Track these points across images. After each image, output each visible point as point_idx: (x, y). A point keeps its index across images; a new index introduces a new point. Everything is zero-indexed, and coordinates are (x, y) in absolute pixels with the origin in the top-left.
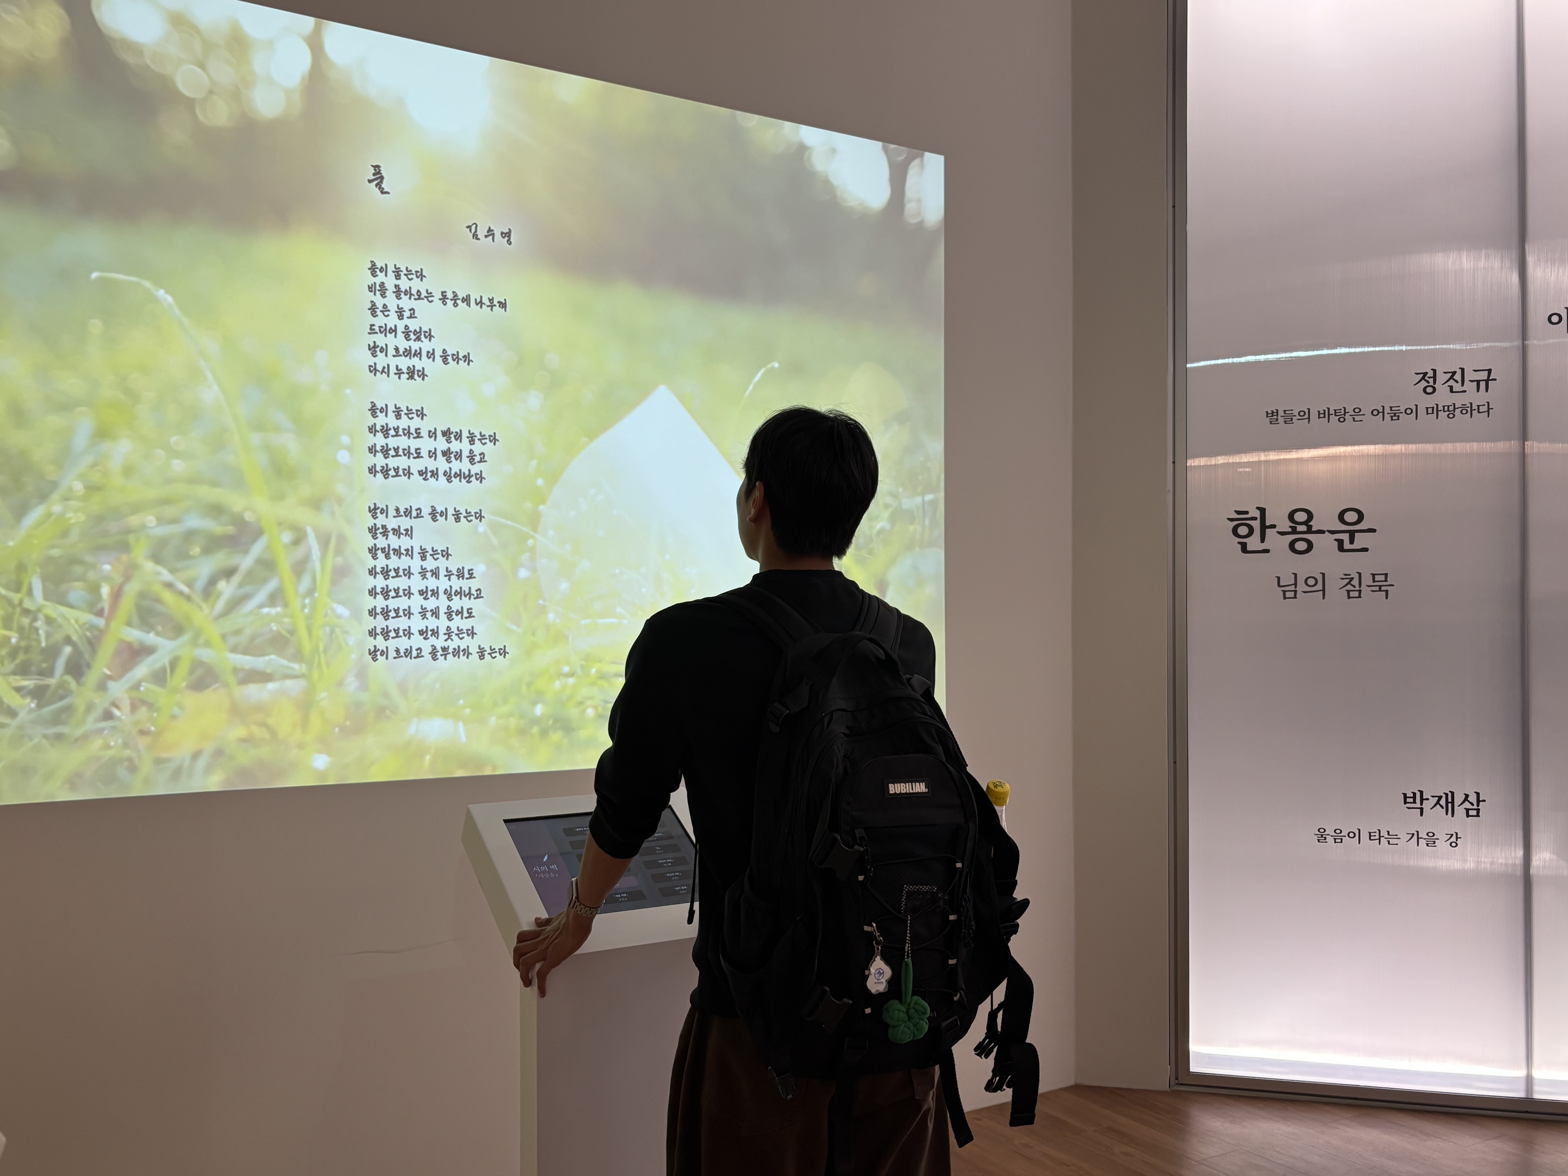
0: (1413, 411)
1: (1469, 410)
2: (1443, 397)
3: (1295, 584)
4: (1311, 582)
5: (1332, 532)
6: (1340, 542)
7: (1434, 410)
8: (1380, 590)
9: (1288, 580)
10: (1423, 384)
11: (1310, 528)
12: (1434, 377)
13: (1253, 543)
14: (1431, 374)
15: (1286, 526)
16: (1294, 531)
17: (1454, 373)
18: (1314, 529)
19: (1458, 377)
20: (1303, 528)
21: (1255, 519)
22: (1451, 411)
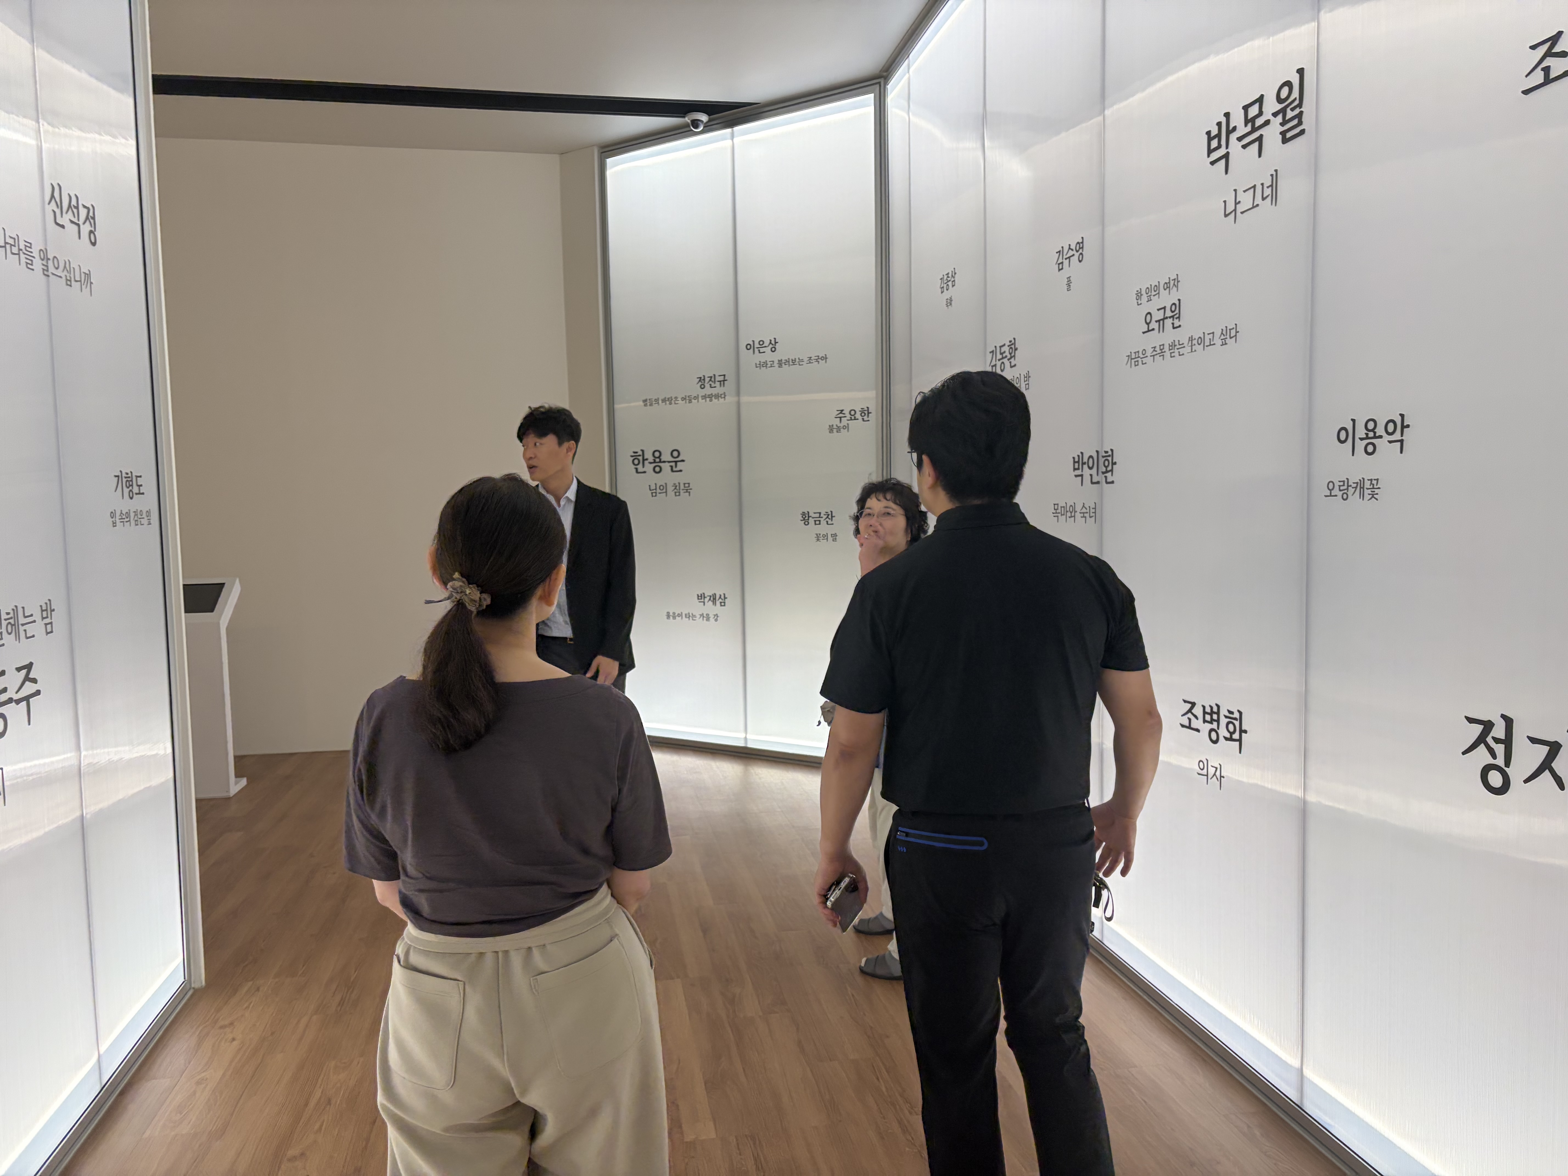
0: (696, 398)
2: (708, 391)
3: (656, 489)
4: (662, 488)
5: (669, 462)
6: (672, 467)
7: (704, 397)
8: (687, 492)
9: (653, 487)
10: (700, 383)
11: (660, 460)
13: (640, 467)
14: (702, 379)
15: (651, 459)
16: (655, 462)
17: (711, 377)
18: (662, 460)
19: (713, 379)
20: (657, 460)
21: (640, 456)
22: (710, 397)
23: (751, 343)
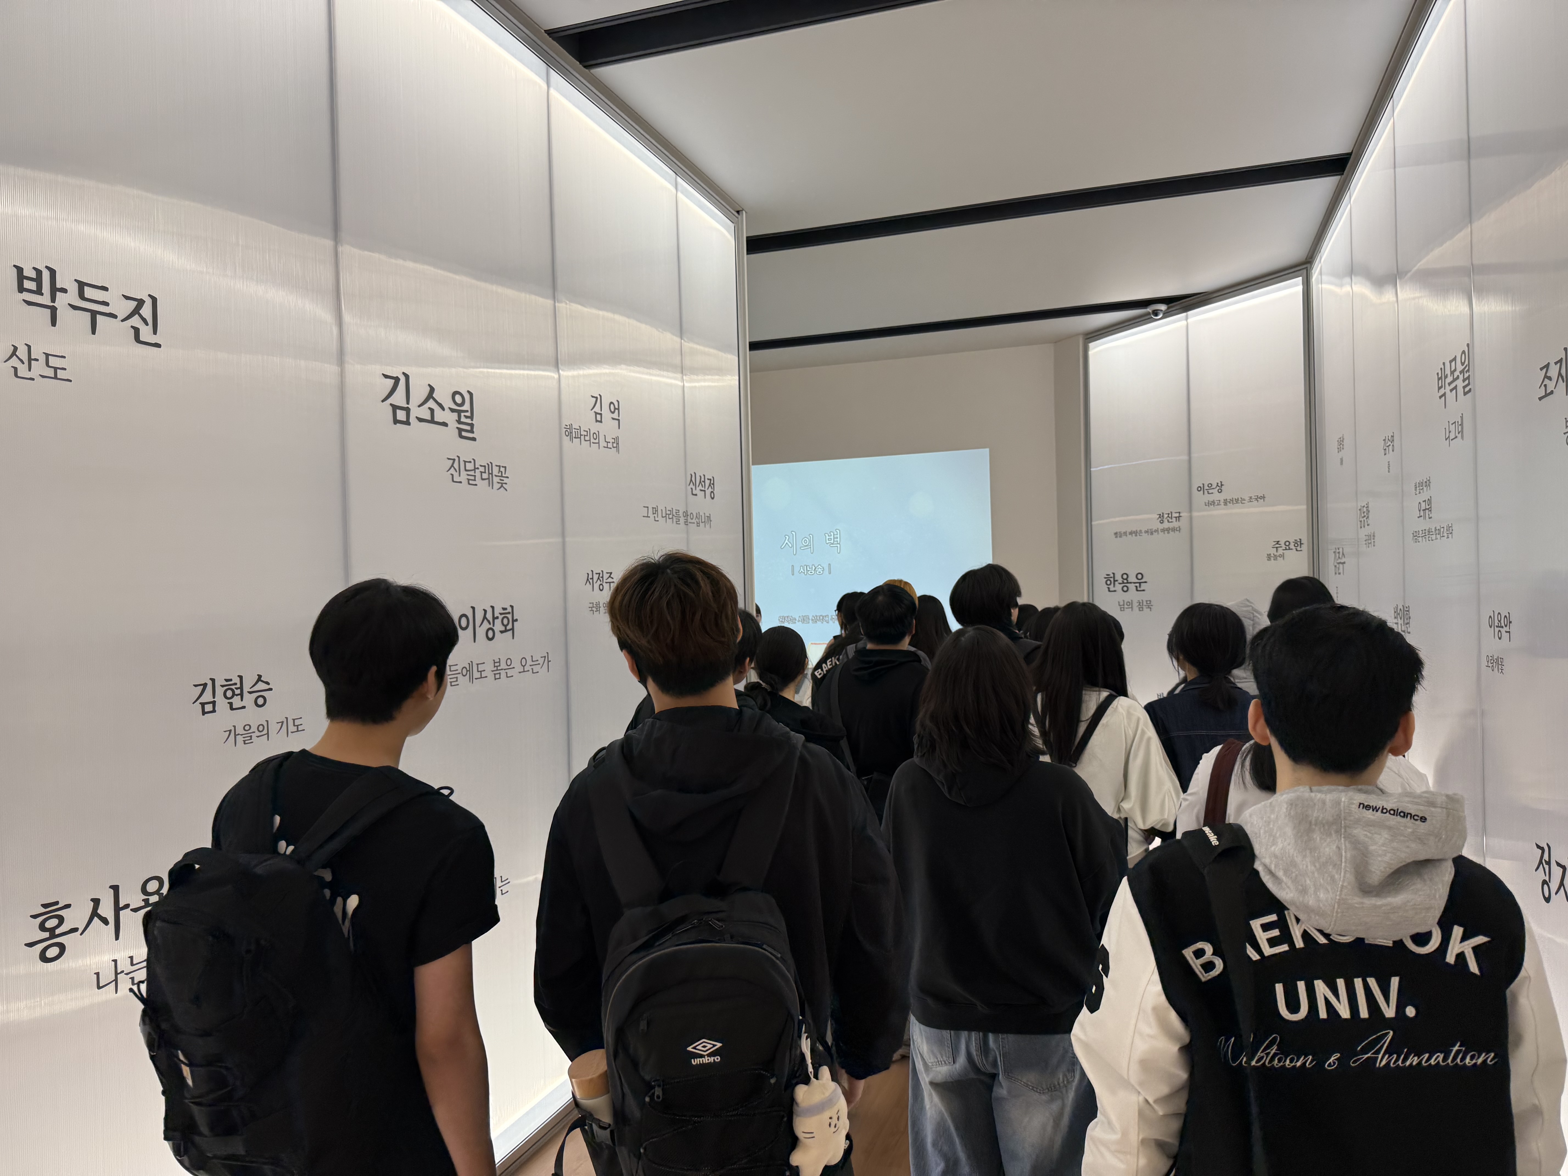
0: (1156, 531)
1: (1174, 530)
2: (1166, 525)
3: (1124, 605)
4: (1128, 604)
5: (1134, 583)
6: (1136, 587)
7: (1163, 530)
8: (1148, 608)
9: (1122, 603)
10: (1160, 520)
11: (1127, 581)
12: (1163, 516)
13: (1112, 587)
14: (1162, 515)
15: (1120, 580)
16: (1123, 583)
17: (1169, 514)
18: (1129, 582)
19: (1170, 516)
20: (1125, 581)
21: (1111, 577)
22: (1168, 530)
23: (1202, 486)
